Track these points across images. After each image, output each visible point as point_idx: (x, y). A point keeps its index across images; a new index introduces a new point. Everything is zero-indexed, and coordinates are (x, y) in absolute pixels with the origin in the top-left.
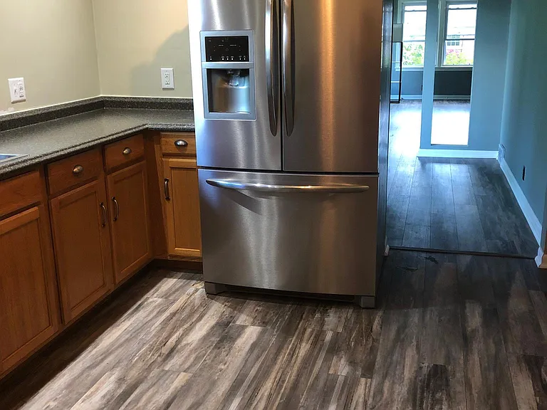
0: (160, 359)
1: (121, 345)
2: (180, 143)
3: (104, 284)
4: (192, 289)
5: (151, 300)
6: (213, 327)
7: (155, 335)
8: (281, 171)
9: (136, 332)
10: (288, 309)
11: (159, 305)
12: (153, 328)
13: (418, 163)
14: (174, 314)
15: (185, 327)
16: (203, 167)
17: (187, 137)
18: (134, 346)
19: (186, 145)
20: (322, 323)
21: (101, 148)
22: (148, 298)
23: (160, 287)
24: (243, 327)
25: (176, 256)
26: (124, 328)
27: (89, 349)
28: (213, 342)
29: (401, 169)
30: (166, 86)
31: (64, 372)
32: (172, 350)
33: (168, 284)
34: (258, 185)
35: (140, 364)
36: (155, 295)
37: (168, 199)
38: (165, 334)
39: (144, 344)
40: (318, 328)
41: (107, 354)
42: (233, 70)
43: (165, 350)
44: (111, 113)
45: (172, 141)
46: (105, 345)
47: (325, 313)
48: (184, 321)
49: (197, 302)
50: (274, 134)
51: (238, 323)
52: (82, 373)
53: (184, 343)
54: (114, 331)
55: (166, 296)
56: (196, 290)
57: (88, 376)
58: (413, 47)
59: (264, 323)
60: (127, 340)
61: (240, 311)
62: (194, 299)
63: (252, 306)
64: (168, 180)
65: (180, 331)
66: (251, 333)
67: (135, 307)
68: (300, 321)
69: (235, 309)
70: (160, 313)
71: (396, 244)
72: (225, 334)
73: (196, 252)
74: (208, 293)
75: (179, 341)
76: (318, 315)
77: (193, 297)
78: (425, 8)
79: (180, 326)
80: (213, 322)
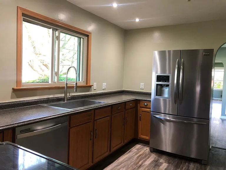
0: (137, 168)
1: (125, 161)
2: (146, 104)
3: (121, 143)
4: (145, 149)
5: (133, 150)
6: (152, 161)
7: (135, 160)
8: (177, 115)
9: (130, 158)
10: (176, 160)
11: (136, 152)
12: (134, 158)
13: (221, 120)
14: (140, 155)
15: (144, 159)
16: (152, 112)
17: (148, 103)
18: (129, 162)
19: (147, 105)
20: (189, 167)
21: (125, 103)
22: (132, 149)
23: (136, 147)
24: (162, 163)
25: (141, 138)
26: (126, 157)
27: (116, 161)
28: (153, 165)
29: (214, 122)
30: (142, 88)
31: (110, 166)
32: (141, 165)
33: (138, 146)
34: (168, 118)
35: (131, 168)
36: (135, 149)
37: (140, 120)
38: (138, 161)
39: (132, 162)
40: (187, 168)
41: (121, 163)
42: (164, 85)
43: (138, 165)
44: (126, 94)
45: (143, 103)
46: (121, 160)
47: (189, 163)
48: (143, 158)
49: (147, 153)
50: (176, 103)
51: (160, 161)
52: (115, 167)
53: (144, 164)
54: (123, 157)
55: (138, 149)
56: (147, 149)
57: (116, 168)
58: (217, 83)
59: (169, 163)
60: (127, 160)
61: (161, 158)
62: (146, 152)
63: (164, 157)
64: (141, 115)
65: (142, 161)
66: (165, 165)
67: (129, 151)
68: (181, 165)
69: (159, 157)
70: (136, 154)
71: (214, 146)
72: (156, 164)
73: (147, 138)
74: (151, 151)
75: (142, 163)
76: (187, 164)
77: (146, 151)
78: (223, 70)
79: (143, 159)
80: (153, 159)
